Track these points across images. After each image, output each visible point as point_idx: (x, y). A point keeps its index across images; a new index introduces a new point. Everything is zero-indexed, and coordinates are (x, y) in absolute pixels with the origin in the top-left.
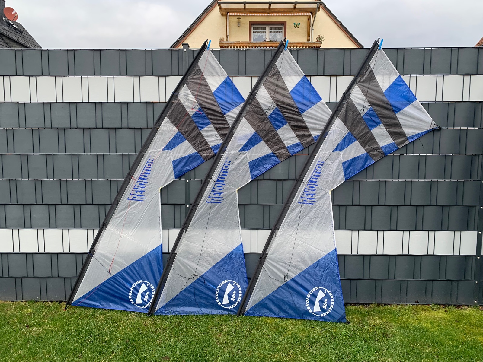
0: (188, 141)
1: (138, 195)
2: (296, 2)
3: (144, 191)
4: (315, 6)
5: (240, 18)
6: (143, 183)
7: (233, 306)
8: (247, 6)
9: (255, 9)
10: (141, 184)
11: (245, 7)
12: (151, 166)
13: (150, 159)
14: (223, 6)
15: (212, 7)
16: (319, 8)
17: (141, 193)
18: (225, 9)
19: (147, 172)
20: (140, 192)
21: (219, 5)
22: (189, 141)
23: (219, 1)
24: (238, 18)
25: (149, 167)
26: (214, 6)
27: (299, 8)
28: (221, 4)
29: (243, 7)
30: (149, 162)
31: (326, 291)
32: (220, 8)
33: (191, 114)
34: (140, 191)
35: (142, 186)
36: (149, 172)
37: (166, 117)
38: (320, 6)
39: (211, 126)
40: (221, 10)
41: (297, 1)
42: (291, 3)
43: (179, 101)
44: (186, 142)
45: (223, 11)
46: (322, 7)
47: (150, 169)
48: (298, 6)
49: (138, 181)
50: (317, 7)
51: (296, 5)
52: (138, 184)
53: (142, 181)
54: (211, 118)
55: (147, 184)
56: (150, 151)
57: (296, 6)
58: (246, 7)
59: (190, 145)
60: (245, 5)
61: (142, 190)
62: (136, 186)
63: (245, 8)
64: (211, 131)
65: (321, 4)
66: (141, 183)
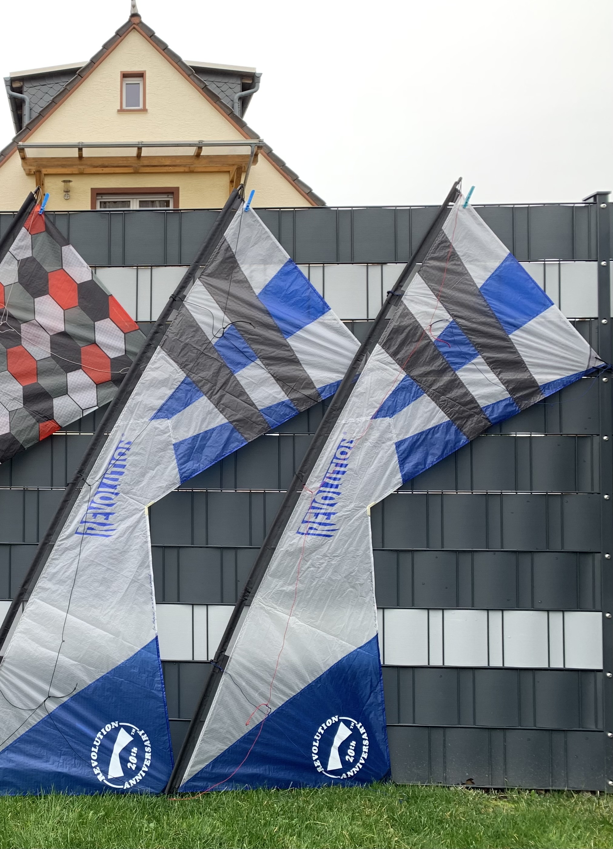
0: (429, 396)
1: (320, 524)
2: (200, 142)
3: (334, 514)
4: (246, 151)
5: (70, 181)
6: (330, 495)
7: (133, 782)
8: (86, 153)
9: (104, 159)
10: (326, 498)
11: (82, 154)
12: (348, 456)
13: (345, 440)
14: (30, 153)
15: (5, 157)
16: (256, 155)
17: (327, 519)
18: (36, 160)
19: (338, 469)
20: (326, 517)
21: (20, 152)
22: (431, 397)
23: (20, 143)
24: (64, 181)
25: (343, 457)
26: (10, 154)
27: (208, 157)
28: (26, 149)
29: (77, 156)
30: (343, 447)
31: (134, 731)
32: (24, 158)
33: (434, 335)
34: (325, 514)
35: (327, 502)
36: (342, 469)
37: (377, 345)
38: (259, 151)
39: (479, 359)
40: (26, 163)
41: (202, 141)
42: (190, 145)
43: (406, 308)
44: (425, 398)
45: (31, 165)
46: (262, 154)
47: (345, 462)
48: (205, 151)
49: (320, 491)
50: (252, 153)
51: (200, 148)
52: (319, 499)
53: (328, 489)
54: (479, 344)
55: (340, 496)
56: (343, 422)
57: (201, 150)
58: (84, 156)
59: (435, 405)
60: (80, 150)
61: (329, 511)
62: (316, 502)
63: (81, 157)
64: (480, 371)
65: (259, 147)
66: (325, 494)
